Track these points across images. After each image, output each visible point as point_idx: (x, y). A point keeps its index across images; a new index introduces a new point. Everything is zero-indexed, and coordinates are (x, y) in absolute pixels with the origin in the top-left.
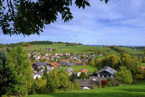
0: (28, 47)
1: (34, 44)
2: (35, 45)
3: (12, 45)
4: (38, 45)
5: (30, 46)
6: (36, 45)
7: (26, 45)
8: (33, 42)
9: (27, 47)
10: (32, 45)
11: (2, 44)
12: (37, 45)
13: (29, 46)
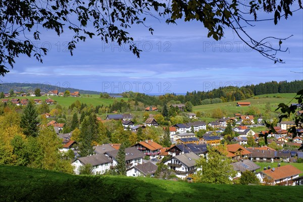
0: (239, 102)
1: (263, 93)
2: (265, 95)
3: (196, 97)
4: (278, 95)
5: (248, 98)
6: (269, 95)
7: (235, 95)
8: (261, 84)
9: (237, 101)
10: (256, 97)
11: (174, 94)
12: (272, 95)
13: (247, 100)
